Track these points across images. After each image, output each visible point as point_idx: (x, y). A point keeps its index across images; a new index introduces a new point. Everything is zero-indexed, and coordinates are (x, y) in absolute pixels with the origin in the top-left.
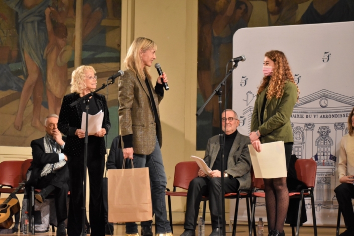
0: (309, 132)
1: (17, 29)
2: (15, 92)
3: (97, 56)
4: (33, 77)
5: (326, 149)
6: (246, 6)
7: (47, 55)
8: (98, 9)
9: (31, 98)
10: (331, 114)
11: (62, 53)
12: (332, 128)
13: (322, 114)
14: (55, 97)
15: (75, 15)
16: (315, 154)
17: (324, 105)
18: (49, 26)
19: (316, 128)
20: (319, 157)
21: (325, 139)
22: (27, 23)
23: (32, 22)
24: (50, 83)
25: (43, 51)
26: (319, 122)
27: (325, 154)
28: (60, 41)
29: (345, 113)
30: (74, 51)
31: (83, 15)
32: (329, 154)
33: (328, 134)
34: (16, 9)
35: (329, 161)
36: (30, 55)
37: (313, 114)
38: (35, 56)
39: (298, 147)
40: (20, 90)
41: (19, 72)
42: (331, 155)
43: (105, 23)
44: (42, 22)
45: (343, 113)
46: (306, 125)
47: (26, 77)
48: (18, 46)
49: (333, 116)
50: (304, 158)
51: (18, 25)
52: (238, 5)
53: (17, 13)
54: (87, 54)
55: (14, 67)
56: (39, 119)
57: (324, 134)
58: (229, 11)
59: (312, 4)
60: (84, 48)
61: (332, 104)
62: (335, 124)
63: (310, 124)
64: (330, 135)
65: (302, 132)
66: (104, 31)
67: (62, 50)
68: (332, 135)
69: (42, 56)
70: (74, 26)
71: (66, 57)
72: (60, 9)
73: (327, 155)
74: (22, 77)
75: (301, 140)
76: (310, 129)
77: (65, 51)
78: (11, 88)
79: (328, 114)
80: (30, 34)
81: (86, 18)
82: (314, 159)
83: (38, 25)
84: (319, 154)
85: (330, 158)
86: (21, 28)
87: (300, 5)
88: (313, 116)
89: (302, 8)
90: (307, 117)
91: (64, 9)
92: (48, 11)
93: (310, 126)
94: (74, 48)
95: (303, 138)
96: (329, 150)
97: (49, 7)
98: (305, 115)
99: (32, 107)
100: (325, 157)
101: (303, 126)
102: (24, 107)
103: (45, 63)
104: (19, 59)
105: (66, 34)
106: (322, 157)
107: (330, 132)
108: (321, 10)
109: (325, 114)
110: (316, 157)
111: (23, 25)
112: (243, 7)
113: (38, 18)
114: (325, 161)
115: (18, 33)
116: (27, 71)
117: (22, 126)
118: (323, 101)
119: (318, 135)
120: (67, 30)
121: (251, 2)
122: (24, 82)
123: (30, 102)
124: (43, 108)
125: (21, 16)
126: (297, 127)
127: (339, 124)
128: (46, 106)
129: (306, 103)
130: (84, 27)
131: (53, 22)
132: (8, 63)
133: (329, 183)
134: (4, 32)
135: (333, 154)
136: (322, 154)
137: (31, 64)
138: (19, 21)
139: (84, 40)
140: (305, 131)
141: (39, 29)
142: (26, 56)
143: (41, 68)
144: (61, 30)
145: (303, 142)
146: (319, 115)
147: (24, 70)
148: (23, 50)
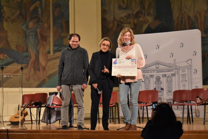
0: (152, 79)
1: (26, 38)
2: (26, 65)
3: (60, 49)
4: (33, 58)
5: (159, 86)
6: (122, 27)
7: (39, 49)
8: (59, 29)
9: (33, 67)
10: (161, 71)
11: (45, 48)
12: (161, 76)
13: (157, 71)
14: (43, 67)
15: (50, 31)
16: (154, 88)
17: (157, 67)
18: (39, 37)
19: (155, 77)
20: (156, 89)
21: (158, 81)
22: (30, 35)
23: (32, 35)
24: (40, 61)
25: (37, 47)
26: (155, 74)
27: (159, 87)
28: (44, 43)
29: (167, 70)
30: (50, 47)
31: (53, 31)
32: (160, 87)
33: (159, 79)
34: (25, 30)
35: (161, 90)
36: (32, 49)
37: (153, 71)
38: (34, 49)
39: (147, 85)
40: (28, 64)
41: (27, 56)
42: (161, 88)
43: (63, 35)
44: (36, 35)
45: (165, 70)
46: (150, 76)
47: (30, 58)
48: (27, 45)
49: (162, 72)
50: (150, 90)
51: (26, 36)
52: (118, 26)
53: (25, 31)
54: (56, 48)
55: (25, 54)
56: (36, 76)
57: (158, 79)
58: (114, 29)
59: (149, 25)
60: (54, 46)
61: (161, 67)
62: (163, 75)
63: (152, 75)
64: (161, 79)
65: (149, 78)
66: (62, 38)
67: (45, 47)
68: (161, 80)
69: (37, 49)
70: (50, 36)
71: (47, 49)
72: (43, 29)
73: (160, 88)
74: (28, 58)
75: (148, 82)
76: (152, 77)
77: (46, 47)
78: (24, 63)
79: (159, 71)
80: (31, 40)
81: (55, 33)
82: (154, 89)
83: (35, 36)
84: (156, 88)
85: (161, 89)
86: (27, 37)
87: (144, 25)
88: (153, 72)
89: (145, 27)
90: (151, 72)
91: (45, 29)
92: (38, 30)
93: (152, 76)
94: (50, 45)
95: (149, 81)
96: (160, 86)
97: (39, 28)
98: (150, 72)
99: (33, 71)
100: (159, 89)
101: (149, 76)
102: (30, 71)
103: (38, 52)
104: (27, 51)
105: (47, 40)
106: (158, 89)
107: (160, 78)
108: (153, 27)
109: (158, 71)
110: (155, 89)
111: (28, 37)
112: (120, 27)
113: (35, 33)
114: (159, 90)
115: (26, 40)
116: (31, 56)
117: (29, 79)
118: (157, 66)
119: (156, 80)
120: (47, 38)
121: (123, 24)
122: (29, 61)
123: (32, 69)
124: (38, 71)
125: (27, 32)
126: (146, 77)
127: (164, 75)
128: (39, 70)
129: (150, 66)
130: (54, 37)
131: (41, 35)
132: (23, 53)
133: (161, 100)
134: (20, 40)
135: (162, 87)
136: (158, 87)
137: (32, 52)
138: (27, 34)
139: (54, 42)
140: (150, 78)
141: (35, 38)
142: (30, 50)
143: (36, 54)
144: (45, 38)
145: (149, 83)
146: (156, 71)
147: (29, 55)
148: (29, 47)
